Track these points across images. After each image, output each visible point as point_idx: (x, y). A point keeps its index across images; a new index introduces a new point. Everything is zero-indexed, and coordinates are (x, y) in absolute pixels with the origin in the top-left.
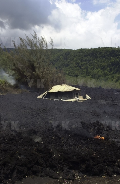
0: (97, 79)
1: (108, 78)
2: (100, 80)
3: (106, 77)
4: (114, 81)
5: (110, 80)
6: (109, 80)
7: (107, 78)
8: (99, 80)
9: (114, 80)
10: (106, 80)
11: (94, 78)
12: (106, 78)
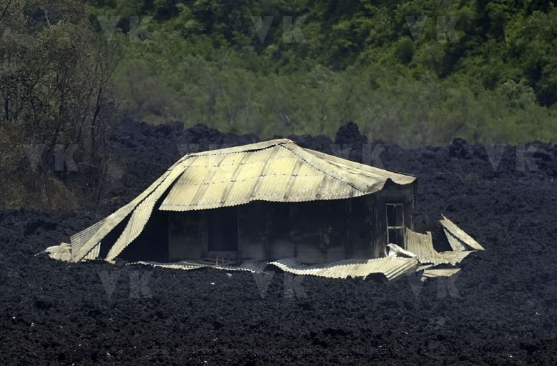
0: (259, 51)
1: (358, 41)
2: (289, 54)
3: (343, 25)
4: (426, 63)
5: (388, 53)
6: (370, 51)
7: (351, 33)
8: (276, 55)
9: (424, 51)
10: (343, 51)
11: (228, 36)
12: (341, 33)
